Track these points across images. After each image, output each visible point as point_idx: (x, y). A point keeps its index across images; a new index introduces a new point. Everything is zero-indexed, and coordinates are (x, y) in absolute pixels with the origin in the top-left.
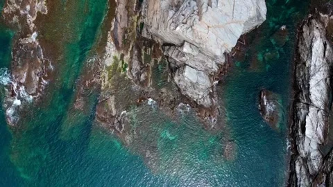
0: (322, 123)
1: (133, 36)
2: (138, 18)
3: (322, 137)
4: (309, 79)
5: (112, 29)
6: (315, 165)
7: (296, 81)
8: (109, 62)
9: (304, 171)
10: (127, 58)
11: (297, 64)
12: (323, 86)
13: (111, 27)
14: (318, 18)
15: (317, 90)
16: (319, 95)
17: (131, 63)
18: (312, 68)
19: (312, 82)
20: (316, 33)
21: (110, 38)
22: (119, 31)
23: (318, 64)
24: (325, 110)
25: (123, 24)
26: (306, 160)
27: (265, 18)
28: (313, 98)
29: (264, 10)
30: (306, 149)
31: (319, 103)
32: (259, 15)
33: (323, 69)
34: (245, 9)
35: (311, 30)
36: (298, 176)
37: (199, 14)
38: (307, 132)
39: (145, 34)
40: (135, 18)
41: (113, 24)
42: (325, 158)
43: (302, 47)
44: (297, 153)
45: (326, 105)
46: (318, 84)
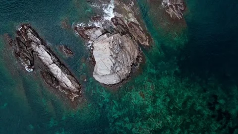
0: (44, 61)
1: (131, 31)
2: (134, 38)
3: (40, 57)
4: (61, 69)
5: (140, 27)
6: (33, 46)
7: (65, 66)
8: (130, 15)
9: (35, 40)
10: (126, 22)
11: (70, 73)
12: (55, 73)
13: (142, 27)
14: (78, 93)
15: (56, 70)
16: (54, 68)
17: (123, 21)
18: (64, 75)
19: (59, 70)
20: (73, 87)
21: (137, 23)
22: (137, 28)
23: (64, 78)
24: (47, 66)
25: (138, 31)
26: (38, 45)
27: (94, 76)
28: (55, 65)
29: (97, 78)
30: (41, 48)
31: (51, 66)
32: (97, 74)
33: (60, 78)
34: (101, 68)
35: (76, 87)
36: (35, 37)
38: (46, 53)
39: (127, 35)
40: (136, 37)
41: (141, 29)
42: (33, 51)
43: (74, 79)
44: (42, 44)
45: (49, 68)
46: (57, 72)
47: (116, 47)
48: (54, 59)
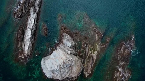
0: (28, 23)
1: (86, 60)
2: (84, 65)
3: (29, 18)
4: (31, 38)
5: (93, 63)
6: (32, 9)
7: (35, 37)
8: (96, 52)
9: (36, 8)
10: (90, 53)
11: (34, 43)
12: (26, 35)
13: (94, 64)
14: (25, 57)
15: (28, 34)
16: (28, 32)
17: (89, 51)
18: (29, 41)
19: (30, 36)
20: (26, 52)
21: (95, 60)
22: (91, 62)
23: (27, 42)
24: (27, 27)
25: (90, 64)
26: (35, 11)
27: (42, 59)
28: (30, 31)
29: (42, 62)
30: (34, 15)
31: (28, 29)
32: (44, 60)
33: (26, 40)
34: (49, 63)
35: (28, 53)
36: (38, 6)
37: (64, 63)
38: (34, 20)
39: (83, 60)
40: (85, 66)
41: (93, 65)
42: (29, 11)
43: (31, 48)
44: (37, 14)
45: (26, 29)
46: (28, 35)
47: (67, 64)
48: (34, 27)
